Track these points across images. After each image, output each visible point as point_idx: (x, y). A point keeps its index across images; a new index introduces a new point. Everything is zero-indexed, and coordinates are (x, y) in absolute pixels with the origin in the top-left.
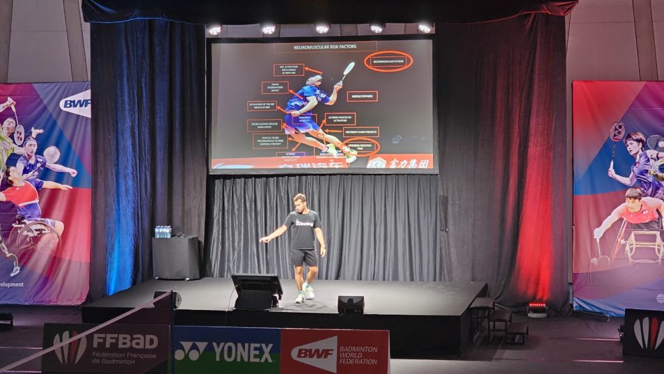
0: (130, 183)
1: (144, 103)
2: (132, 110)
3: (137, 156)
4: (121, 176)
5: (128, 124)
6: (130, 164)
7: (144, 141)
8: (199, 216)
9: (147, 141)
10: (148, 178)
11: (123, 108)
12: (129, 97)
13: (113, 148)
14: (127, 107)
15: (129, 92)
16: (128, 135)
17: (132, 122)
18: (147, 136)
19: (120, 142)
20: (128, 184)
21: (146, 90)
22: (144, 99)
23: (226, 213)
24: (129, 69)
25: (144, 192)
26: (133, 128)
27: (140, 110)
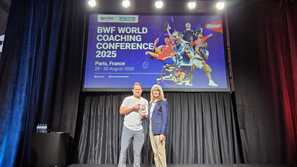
0: (24, 95)
1: (41, 44)
2: (32, 48)
3: (32, 77)
4: (18, 90)
5: (28, 56)
6: (25, 82)
7: (38, 68)
8: (72, 120)
9: (40, 67)
10: (38, 92)
11: (26, 49)
12: (31, 40)
13: (15, 71)
14: (29, 46)
15: (32, 37)
16: (27, 64)
17: (31, 55)
18: (41, 65)
19: (20, 68)
20: (22, 97)
21: (43, 36)
22: (42, 42)
23: (92, 119)
24: (34, 23)
25: (33, 102)
26: (31, 59)
27: (37, 48)
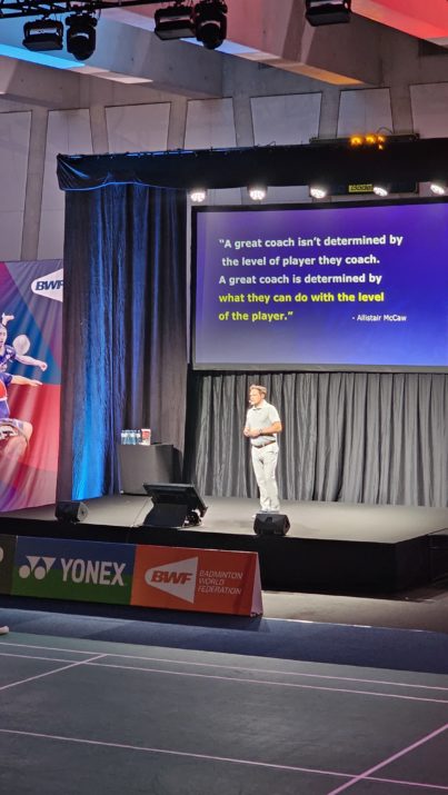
0: (102, 378)
1: (120, 283)
2: (106, 293)
3: (111, 347)
4: (94, 370)
5: (103, 308)
6: (102, 357)
7: (119, 329)
9: (122, 328)
10: (123, 373)
11: (98, 293)
12: (104, 277)
13: (85, 337)
14: (101, 287)
15: (104, 271)
16: (102, 322)
18: (122, 323)
19: (92, 330)
20: (99, 382)
21: (122, 269)
22: (120, 279)
24: (105, 243)
25: (117, 390)
26: (106, 313)
27: (115, 292)
